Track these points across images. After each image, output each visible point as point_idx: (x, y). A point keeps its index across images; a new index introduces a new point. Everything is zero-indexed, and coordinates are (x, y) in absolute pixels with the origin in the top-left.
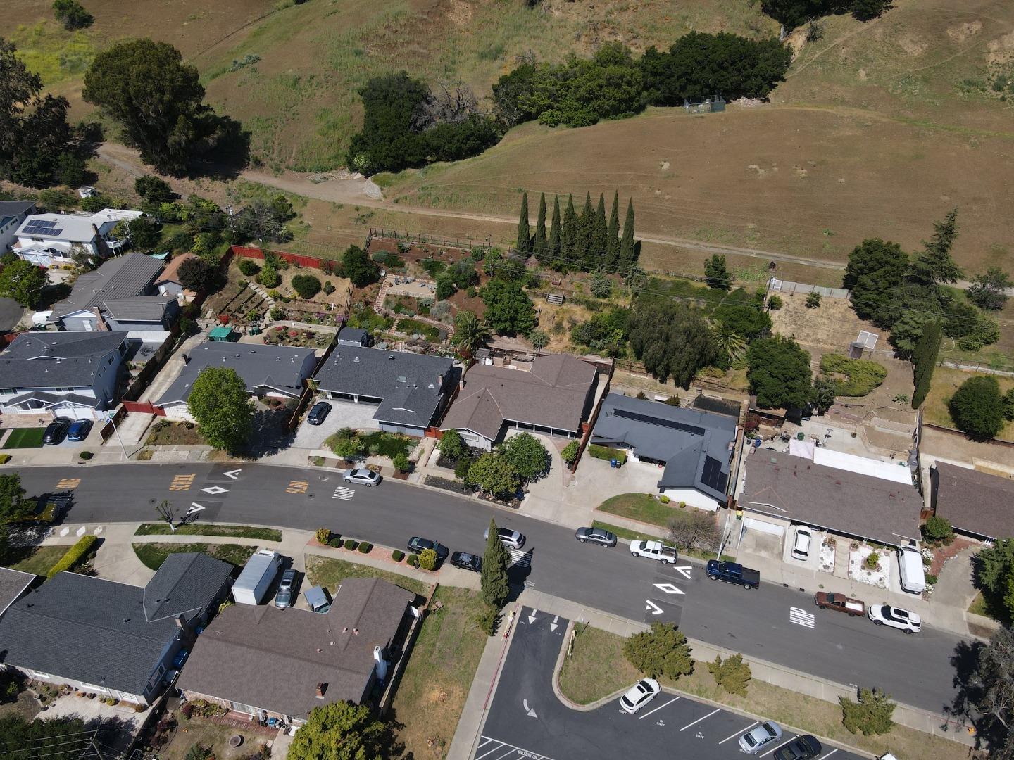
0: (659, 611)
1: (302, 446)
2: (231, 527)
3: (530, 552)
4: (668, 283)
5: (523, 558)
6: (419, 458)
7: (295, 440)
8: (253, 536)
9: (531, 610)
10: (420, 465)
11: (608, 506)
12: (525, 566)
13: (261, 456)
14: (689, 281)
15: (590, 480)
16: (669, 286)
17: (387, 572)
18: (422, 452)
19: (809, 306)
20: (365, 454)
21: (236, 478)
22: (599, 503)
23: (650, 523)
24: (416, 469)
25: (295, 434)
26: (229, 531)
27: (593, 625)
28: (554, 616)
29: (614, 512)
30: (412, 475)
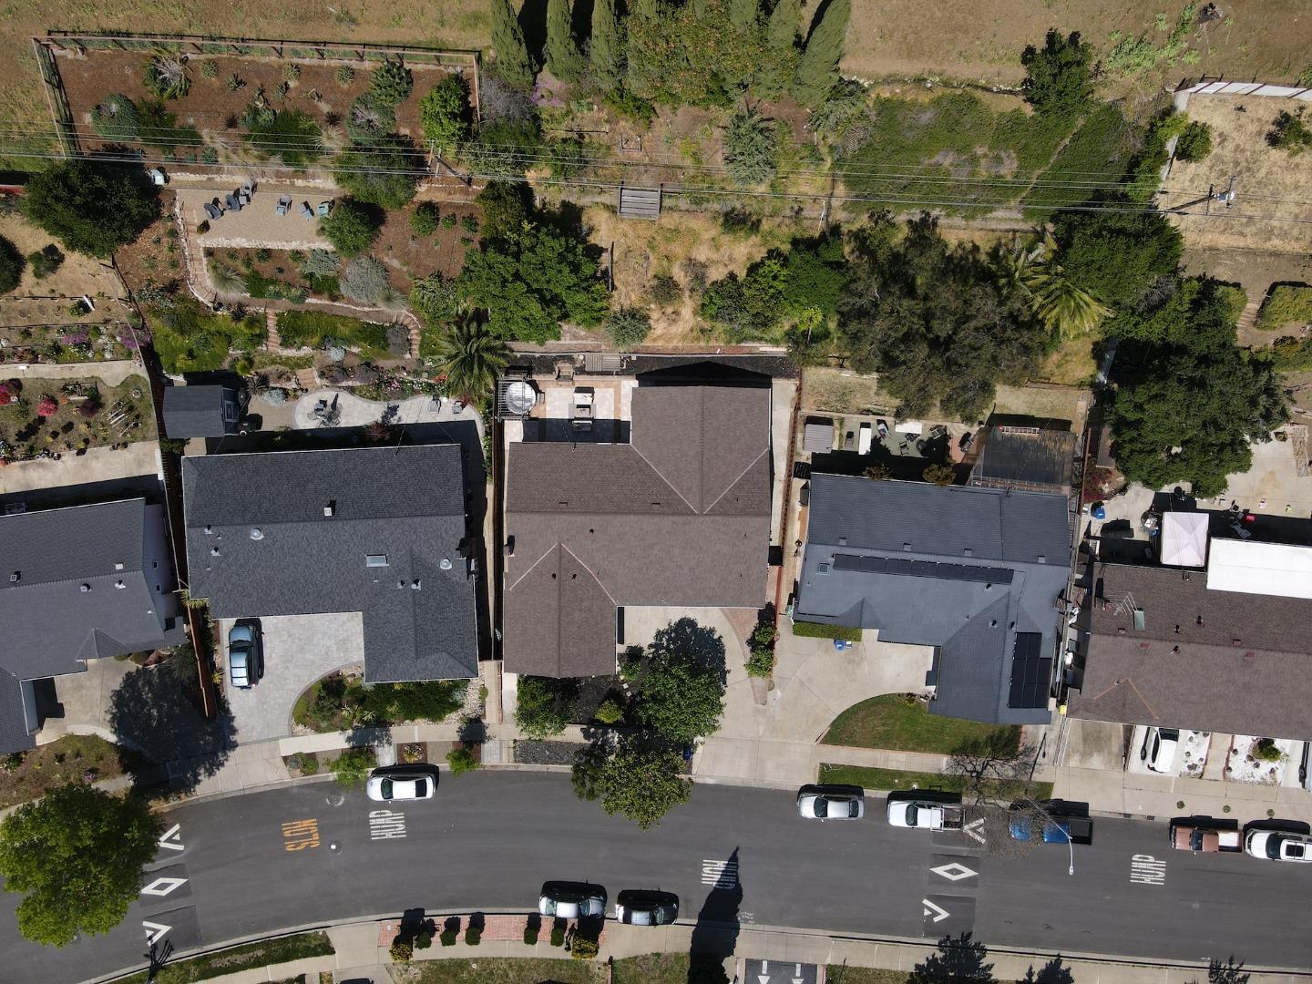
0: (944, 915)
1: (255, 735)
2: (240, 949)
3: (733, 860)
4: (923, 109)
5: (725, 873)
6: (482, 706)
7: (235, 724)
8: (286, 957)
9: (759, 963)
10: (491, 719)
11: (840, 732)
12: (732, 886)
13: (198, 782)
14: (978, 94)
15: (802, 683)
16: (926, 118)
17: (526, 960)
18: (484, 692)
19: (1273, 140)
20: (382, 724)
21: (181, 848)
22: (824, 728)
23: (914, 750)
24: (488, 732)
25: (227, 711)
26: (240, 959)
27: (852, 963)
28: (793, 965)
29: (852, 742)
30: (487, 748)
